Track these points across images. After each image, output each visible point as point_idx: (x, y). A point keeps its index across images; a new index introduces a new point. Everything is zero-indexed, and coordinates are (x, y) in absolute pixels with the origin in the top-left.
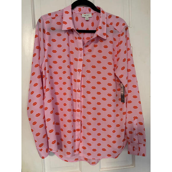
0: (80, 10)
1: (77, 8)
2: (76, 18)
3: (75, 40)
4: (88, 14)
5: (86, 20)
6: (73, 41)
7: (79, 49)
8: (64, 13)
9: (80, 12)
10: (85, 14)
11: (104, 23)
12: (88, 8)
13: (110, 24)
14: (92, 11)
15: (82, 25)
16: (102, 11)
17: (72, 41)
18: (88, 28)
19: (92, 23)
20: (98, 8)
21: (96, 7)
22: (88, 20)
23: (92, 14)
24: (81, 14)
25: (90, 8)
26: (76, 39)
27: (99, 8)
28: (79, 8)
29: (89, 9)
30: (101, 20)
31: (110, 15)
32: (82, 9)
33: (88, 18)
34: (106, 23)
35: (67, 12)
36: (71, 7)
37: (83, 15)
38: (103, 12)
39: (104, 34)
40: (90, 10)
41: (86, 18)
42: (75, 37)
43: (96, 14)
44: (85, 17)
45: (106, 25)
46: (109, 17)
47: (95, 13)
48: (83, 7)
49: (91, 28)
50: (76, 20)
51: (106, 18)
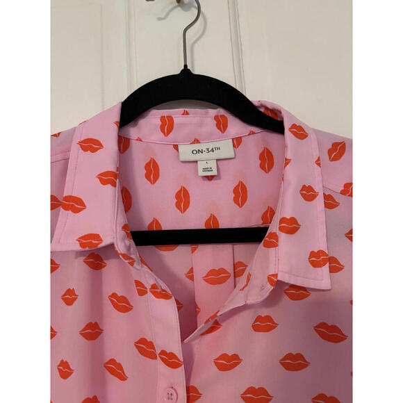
0: (167, 126)
1: (154, 118)
2: (147, 166)
3: (134, 298)
4: (211, 146)
5: (201, 173)
6: (124, 299)
7: (158, 352)
8: (75, 149)
9: (167, 134)
10: (196, 147)
11: (308, 193)
12: (213, 112)
13: (343, 193)
14: (236, 127)
15: (183, 199)
16: (294, 126)
17: (122, 304)
18: (213, 218)
19: (236, 190)
20: (267, 108)
21: (256, 104)
22: (214, 173)
23: (237, 142)
24: (176, 147)
25: (221, 111)
26: (142, 292)
27: (277, 112)
28: (163, 118)
29: (216, 118)
30: (293, 177)
31: (335, 145)
32: (176, 120)
33: (213, 165)
34: (318, 188)
35: (91, 145)
36: (116, 117)
37: (186, 151)
38: (300, 132)
39: (317, 259)
40: (222, 125)
41: (201, 166)
42: (138, 283)
43: (256, 139)
44: (196, 162)
45: (320, 201)
46: (330, 152)
47: (252, 133)
48: (181, 110)
49: (230, 219)
50: (147, 176)
51: (318, 163)
